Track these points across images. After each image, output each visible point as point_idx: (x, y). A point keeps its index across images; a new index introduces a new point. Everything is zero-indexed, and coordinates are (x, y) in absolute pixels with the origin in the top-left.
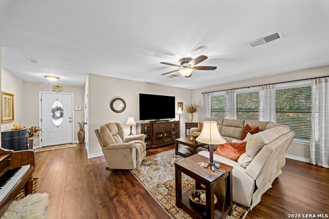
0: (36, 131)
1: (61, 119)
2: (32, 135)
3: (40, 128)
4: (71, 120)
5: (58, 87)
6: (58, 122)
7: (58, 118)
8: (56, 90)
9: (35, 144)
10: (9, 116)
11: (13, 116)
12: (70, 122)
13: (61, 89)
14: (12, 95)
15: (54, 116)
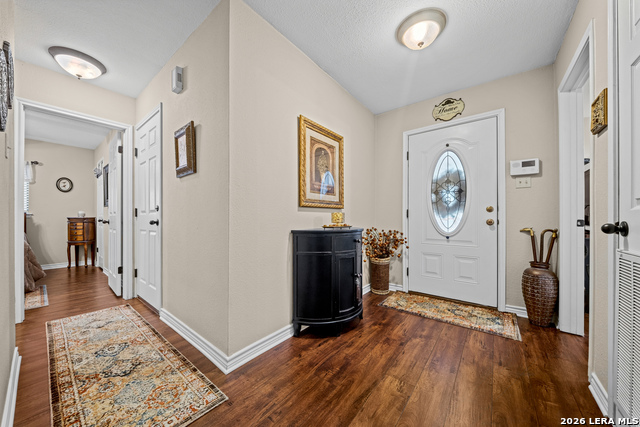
0: (397, 242)
1: (459, 215)
2: (388, 254)
3: (404, 237)
4: (492, 216)
5: (448, 102)
6: (449, 223)
7: (449, 210)
8: (444, 116)
9: (394, 279)
10: (330, 191)
11: (341, 194)
12: (490, 223)
13: (460, 107)
14: (338, 139)
15: (439, 203)
